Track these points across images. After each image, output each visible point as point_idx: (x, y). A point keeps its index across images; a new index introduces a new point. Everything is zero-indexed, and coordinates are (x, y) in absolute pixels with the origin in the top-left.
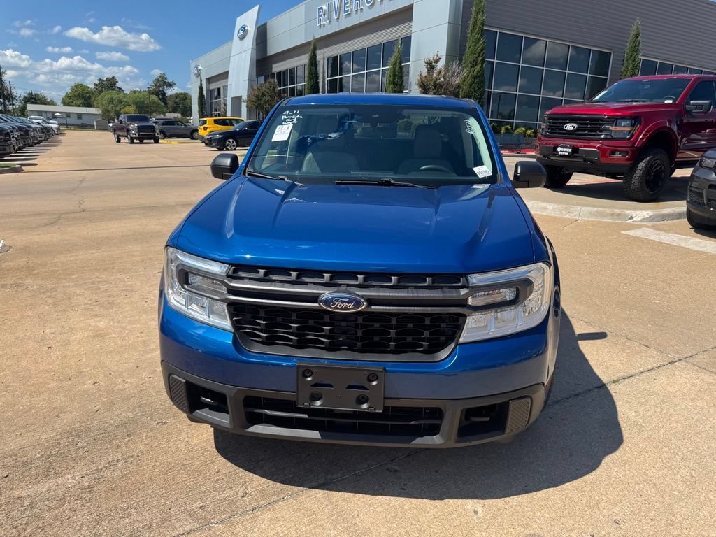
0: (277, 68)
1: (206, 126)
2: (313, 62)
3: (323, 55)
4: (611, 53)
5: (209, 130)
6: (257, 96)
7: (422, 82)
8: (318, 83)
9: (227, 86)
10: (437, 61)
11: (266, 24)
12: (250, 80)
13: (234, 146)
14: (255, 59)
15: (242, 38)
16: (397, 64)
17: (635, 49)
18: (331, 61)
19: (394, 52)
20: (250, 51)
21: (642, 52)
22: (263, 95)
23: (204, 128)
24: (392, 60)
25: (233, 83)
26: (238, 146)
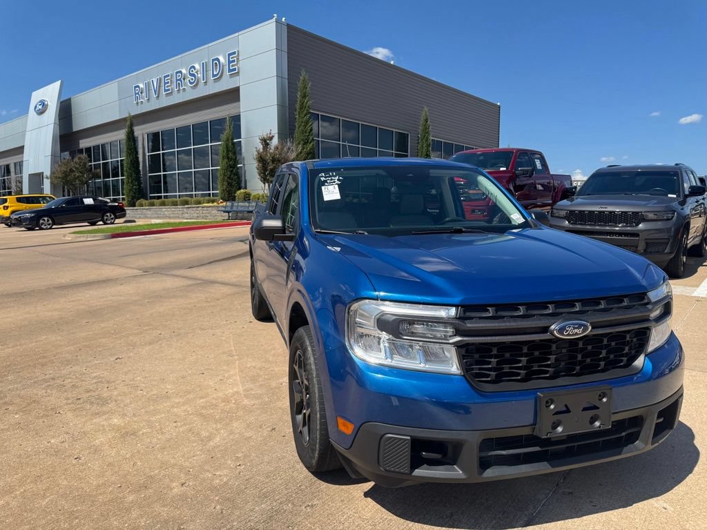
0: (84, 143)
1: (6, 204)
2: (131, 138)
3: (141, 132)
4: (408, 135)
5: (10, 210)
6: (65, 172)
7: (261, 157)
8: (137, 158)
9: (22, 161)
10: (271, 138)
11: (70, 99)
12: (53, 155)
13: (49, 224)
14: (58, 134)
15: (41, 113)
16: (230, 141)
17: (426, 131)
18: (151, 137)
19: (225, 130)
20: (52, 126)
21: (432, 133)
22: (71, 171)
23: (4, 207)
24: (224, 136)
25: (31, 160)
26: (54, 224)
